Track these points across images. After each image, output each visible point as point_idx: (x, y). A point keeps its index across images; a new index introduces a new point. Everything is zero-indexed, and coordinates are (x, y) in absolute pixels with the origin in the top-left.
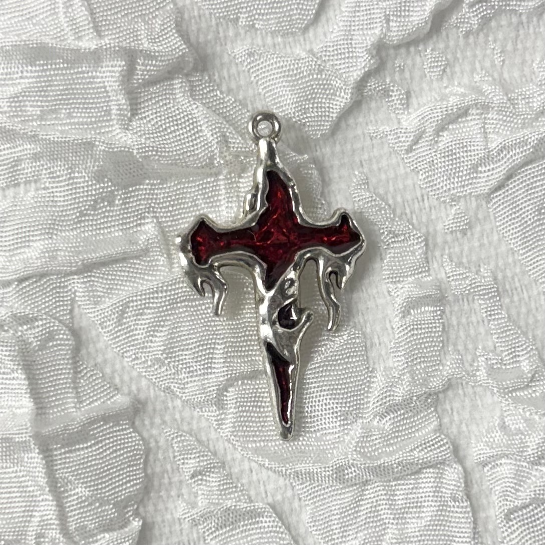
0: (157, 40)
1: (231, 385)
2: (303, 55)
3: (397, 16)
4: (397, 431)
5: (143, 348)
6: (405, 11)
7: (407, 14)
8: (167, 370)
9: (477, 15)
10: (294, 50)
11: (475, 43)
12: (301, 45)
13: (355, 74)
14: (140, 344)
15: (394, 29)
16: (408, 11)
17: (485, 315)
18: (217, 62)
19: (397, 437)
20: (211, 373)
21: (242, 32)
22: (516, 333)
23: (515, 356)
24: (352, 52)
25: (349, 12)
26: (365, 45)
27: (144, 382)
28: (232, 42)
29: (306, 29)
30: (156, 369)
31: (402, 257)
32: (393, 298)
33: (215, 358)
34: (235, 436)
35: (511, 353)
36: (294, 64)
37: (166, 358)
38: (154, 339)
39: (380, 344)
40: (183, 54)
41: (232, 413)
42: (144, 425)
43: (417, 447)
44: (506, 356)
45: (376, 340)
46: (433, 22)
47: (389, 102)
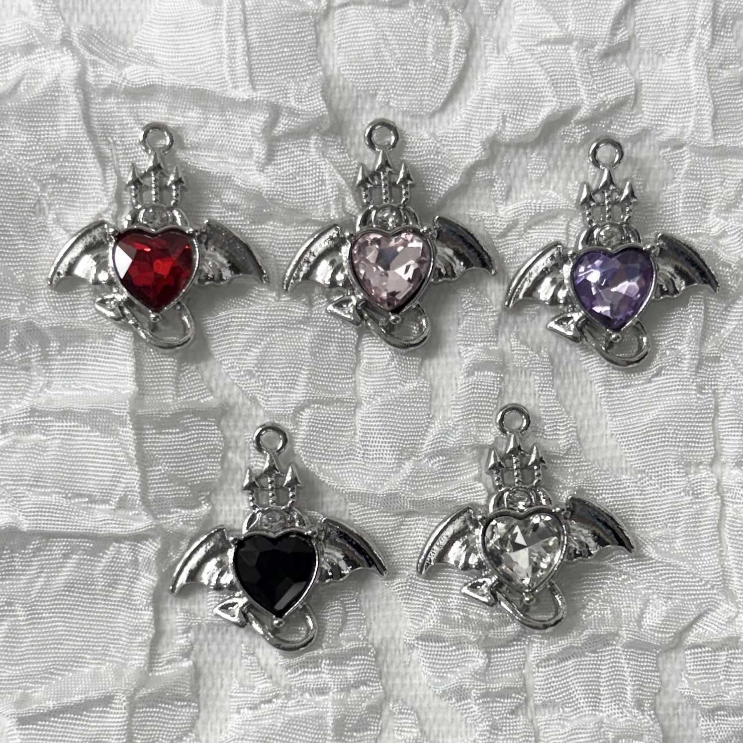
0: (303, 100)
1: (308, 406)
2: (426, 136)
3: (513, 118)
4: (443, 473)
5: (239, 359)
6: (520, 115)
7: (522, 118)
8: (256, 382)
9: (581, 132)
10: (419, 130)
11: (575, 156)
12: (426, 127)
13: (467, 161)
14: (237, 355)
15: (508, 129)
16: (523, 116)
17: (537, 389)
18: (352, 128)
19: (442, 478)
20: (293, 393)
21: (377, 106)
22: (560, 410)
23: (556, 430)
24: (469, 141)
25: (473, 107)
26: (481, 137)
27: (235, 389)
28: (367, 114)
29: (432, 115)
30: (247, 380)
31: (476, 324)
32: (462, 358)
33: (299, 381)
34: (303, 451)
35: (553, 426)
36: (416, 143)
37: (257, 371)
38: (249, 353)
39: (443, 396)
40: (323, 115)
41: (304, 430)
42: (229, 427)
43: (457, 489)
44: (548, 428)
45: (441, 392)
46: (542, 131)
47: (492, 191)
